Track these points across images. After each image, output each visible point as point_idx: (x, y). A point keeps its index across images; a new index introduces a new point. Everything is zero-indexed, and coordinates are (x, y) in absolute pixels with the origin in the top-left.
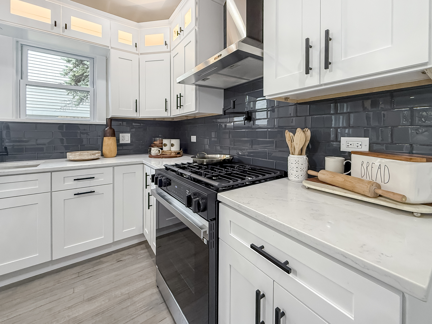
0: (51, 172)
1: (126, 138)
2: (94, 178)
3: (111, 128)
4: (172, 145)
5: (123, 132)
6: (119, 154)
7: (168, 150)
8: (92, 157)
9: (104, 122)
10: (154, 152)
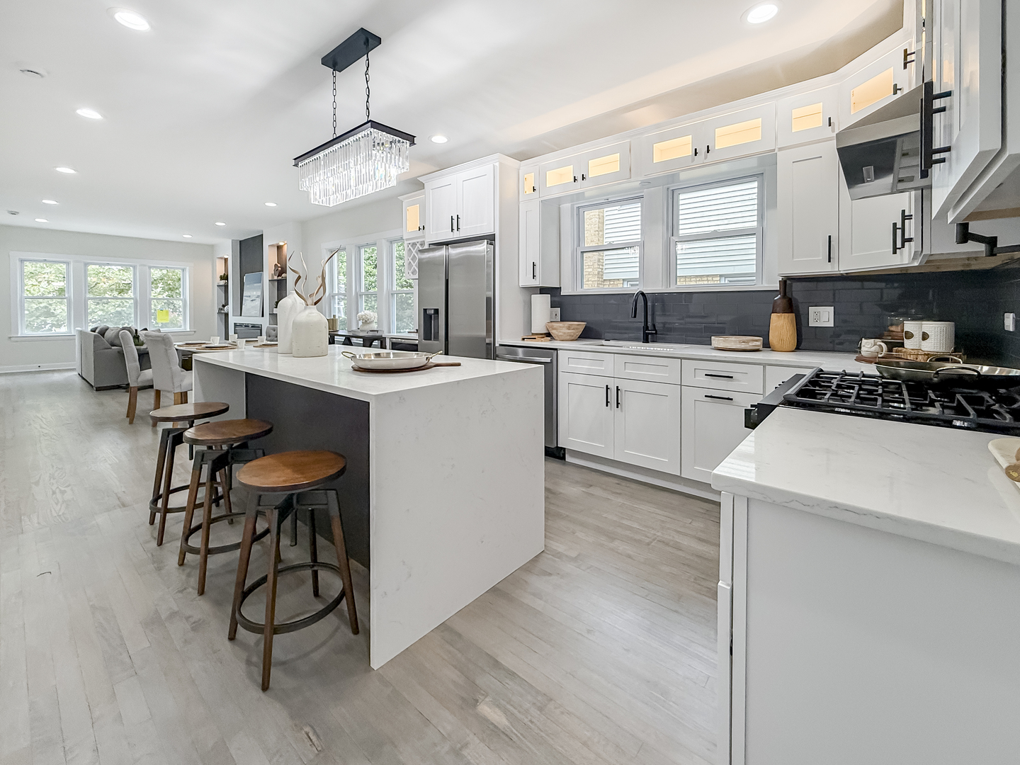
0: (681, 359)
1: (823, 317)
2: (732, 377)
3: (785, 295)
4: (925, 337)
5: (818, 304)
6: (799, 348)
7: (915, 348)
8: (743, 346)
9: (776, 286)
10: (867, 349)
